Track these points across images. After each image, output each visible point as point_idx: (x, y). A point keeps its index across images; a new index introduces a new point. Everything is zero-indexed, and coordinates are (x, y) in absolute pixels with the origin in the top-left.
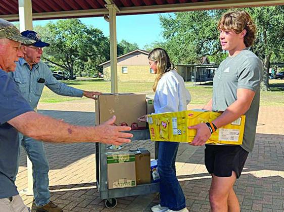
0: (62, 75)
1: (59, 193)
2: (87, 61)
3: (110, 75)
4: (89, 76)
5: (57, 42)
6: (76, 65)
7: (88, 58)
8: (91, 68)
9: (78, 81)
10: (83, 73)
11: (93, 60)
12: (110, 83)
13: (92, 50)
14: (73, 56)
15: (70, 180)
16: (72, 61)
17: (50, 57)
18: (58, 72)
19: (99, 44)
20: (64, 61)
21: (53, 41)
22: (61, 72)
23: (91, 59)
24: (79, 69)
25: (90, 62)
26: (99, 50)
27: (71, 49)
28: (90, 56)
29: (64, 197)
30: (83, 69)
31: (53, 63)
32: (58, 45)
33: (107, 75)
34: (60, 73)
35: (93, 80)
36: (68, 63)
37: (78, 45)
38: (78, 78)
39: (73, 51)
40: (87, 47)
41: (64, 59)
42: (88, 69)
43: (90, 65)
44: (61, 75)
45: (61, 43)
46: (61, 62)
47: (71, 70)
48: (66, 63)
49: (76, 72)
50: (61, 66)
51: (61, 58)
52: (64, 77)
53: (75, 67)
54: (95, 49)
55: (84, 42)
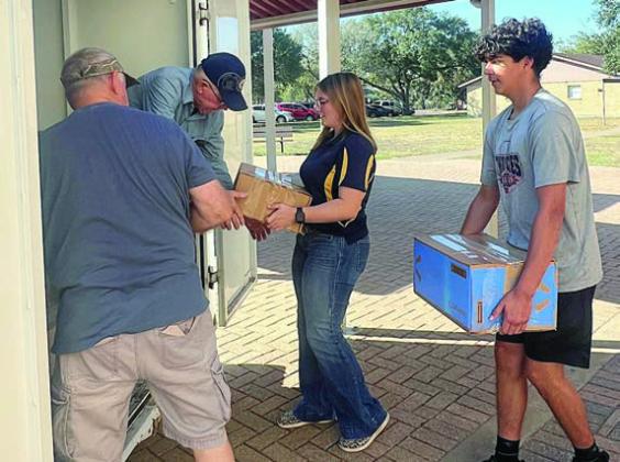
0: (389, 108)
1: (378, 344)
2: (436, 79)
3: (480, 105)
4: (440, 107)
5: (381, 48)
6: (414, 87)
7: (438, 73)
8: (442, 93)
9: (418, 117)
10: (427, 102)
11: (448, 77)
12: (481, 119)
13: (446, 58)
14: (409, 72)
15: (401, 321)
16: (408, 81)
17: (368, 75)
18: (382, 102)
19: (460, 45)
20: (393, 82)
21: (374, 45)
22: (389, 101)
23: (444, 75)
24: (421, 95)
25: (441, 82)
26: (460, 58)
27: (407, 58)
28: (441, 70)
29: (388, 354)
30: (427, 95)
31: (373, 86)
32: (383, 53)
33: (474, 104)
34: (386, 104)
35: (446, 116)
36: (400, 84)
37: (420, 49)
38: (417, 113)
39: (410, 62)
40: (436, 53)
41: (394, 78)
42: (437, 94)
43: (441, 87)
44: (385, 107)
45: (389, 48)
46: (388, 84)
47: (405, 97)
48: (397, 85)
49: (415, 100)
50: (388, 91)
51: (387, 76)
52: (392, 111)
53: (413, 92)
54: (452, 55)
55: (431, 43)
